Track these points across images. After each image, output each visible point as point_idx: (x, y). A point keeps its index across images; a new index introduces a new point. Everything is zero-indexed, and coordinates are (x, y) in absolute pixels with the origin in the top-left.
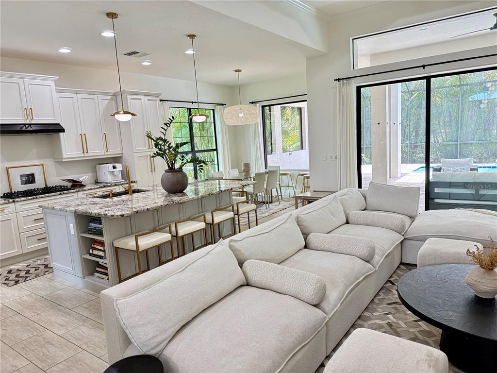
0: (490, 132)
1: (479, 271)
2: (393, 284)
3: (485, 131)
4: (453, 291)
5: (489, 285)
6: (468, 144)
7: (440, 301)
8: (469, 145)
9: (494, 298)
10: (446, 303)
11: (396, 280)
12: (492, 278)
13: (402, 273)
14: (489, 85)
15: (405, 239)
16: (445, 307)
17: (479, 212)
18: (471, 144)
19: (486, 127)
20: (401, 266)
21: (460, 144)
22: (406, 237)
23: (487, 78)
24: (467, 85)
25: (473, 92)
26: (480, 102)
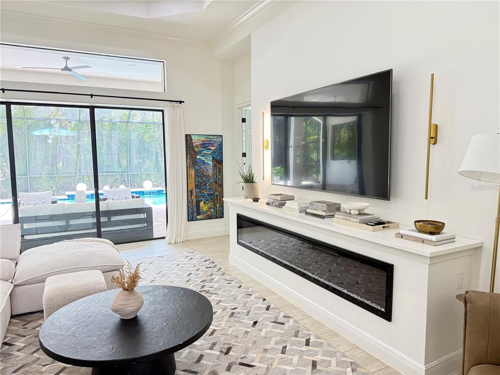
0: (57, 167)
1: (123, 295)
2: (10, 345)
3: (52, 165)
4: (100, 323)
5: (134, 305)
6: (37, 177)
7: (95, 338)
8: (38, 179)
9: (136, 316)
10: (101, 338)
11: (13, 338)
12: (134, 297)
13: (16, 328)
14: (53, 122)
15: (15, 286)
16: (103, 343)
17: (84, 241)
18: (40, 177)
19: (54, 162)
20: (14, 321)
21: (30, 178)
22: (15, 284)
23: (50, 116)
24: (30, 119)
25: (37, 127)
26: (47, 137)
